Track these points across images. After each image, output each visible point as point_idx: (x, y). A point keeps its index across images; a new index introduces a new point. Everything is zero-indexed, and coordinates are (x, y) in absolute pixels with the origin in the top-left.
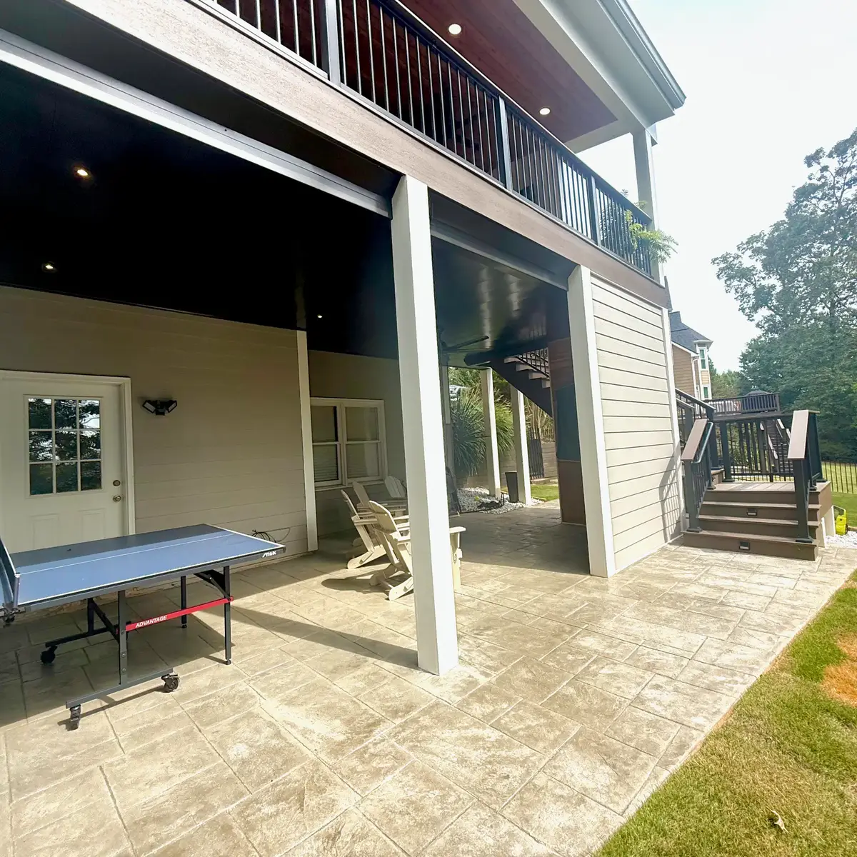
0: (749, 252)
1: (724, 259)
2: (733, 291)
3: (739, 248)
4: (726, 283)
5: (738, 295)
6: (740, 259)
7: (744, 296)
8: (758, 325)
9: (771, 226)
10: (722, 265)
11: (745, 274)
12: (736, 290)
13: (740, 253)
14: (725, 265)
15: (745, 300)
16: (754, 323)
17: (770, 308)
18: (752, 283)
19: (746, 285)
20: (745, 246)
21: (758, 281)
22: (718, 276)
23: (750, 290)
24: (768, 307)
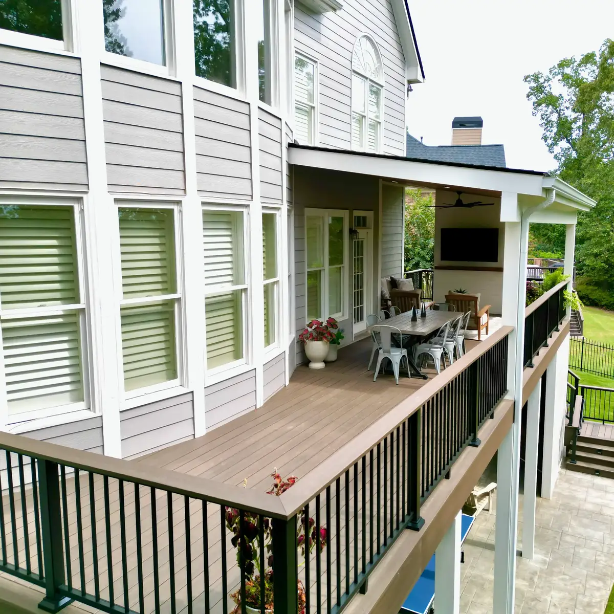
0: (560, 77)
1: (536, 78)
2: (539, 115)
3: (550, 72)
4: (534, 105)
5: (543, 121)
6: (550, 82)
7: (548, 123)
8: (556, 157)
9: (583, 55)
10: (533, 85)
11: (552, 101)
12: (542, 115)
13: (551, 77)
14: (535, 85)
15: (549, 128)
16: (553, 155)
17: (568, 141)
18: (557, 111)
19: (551, 113)
20: (556, 70)
21: (563, 110)
22: (528, 96)
23: (554, 117)
24: (567, 140)
